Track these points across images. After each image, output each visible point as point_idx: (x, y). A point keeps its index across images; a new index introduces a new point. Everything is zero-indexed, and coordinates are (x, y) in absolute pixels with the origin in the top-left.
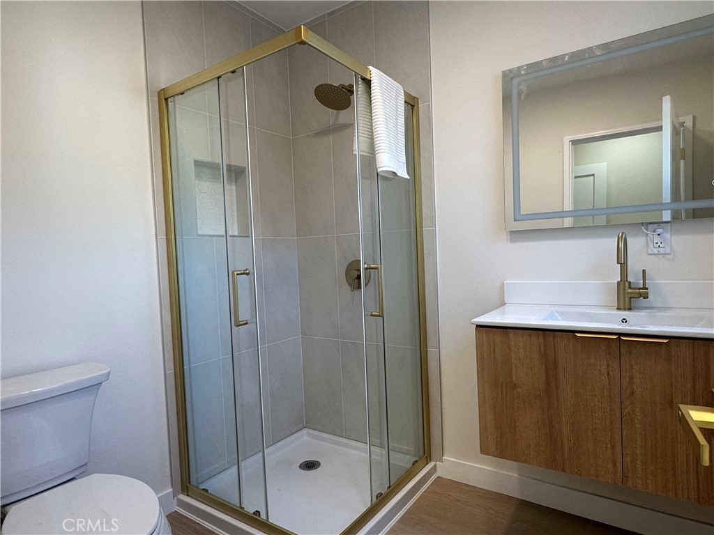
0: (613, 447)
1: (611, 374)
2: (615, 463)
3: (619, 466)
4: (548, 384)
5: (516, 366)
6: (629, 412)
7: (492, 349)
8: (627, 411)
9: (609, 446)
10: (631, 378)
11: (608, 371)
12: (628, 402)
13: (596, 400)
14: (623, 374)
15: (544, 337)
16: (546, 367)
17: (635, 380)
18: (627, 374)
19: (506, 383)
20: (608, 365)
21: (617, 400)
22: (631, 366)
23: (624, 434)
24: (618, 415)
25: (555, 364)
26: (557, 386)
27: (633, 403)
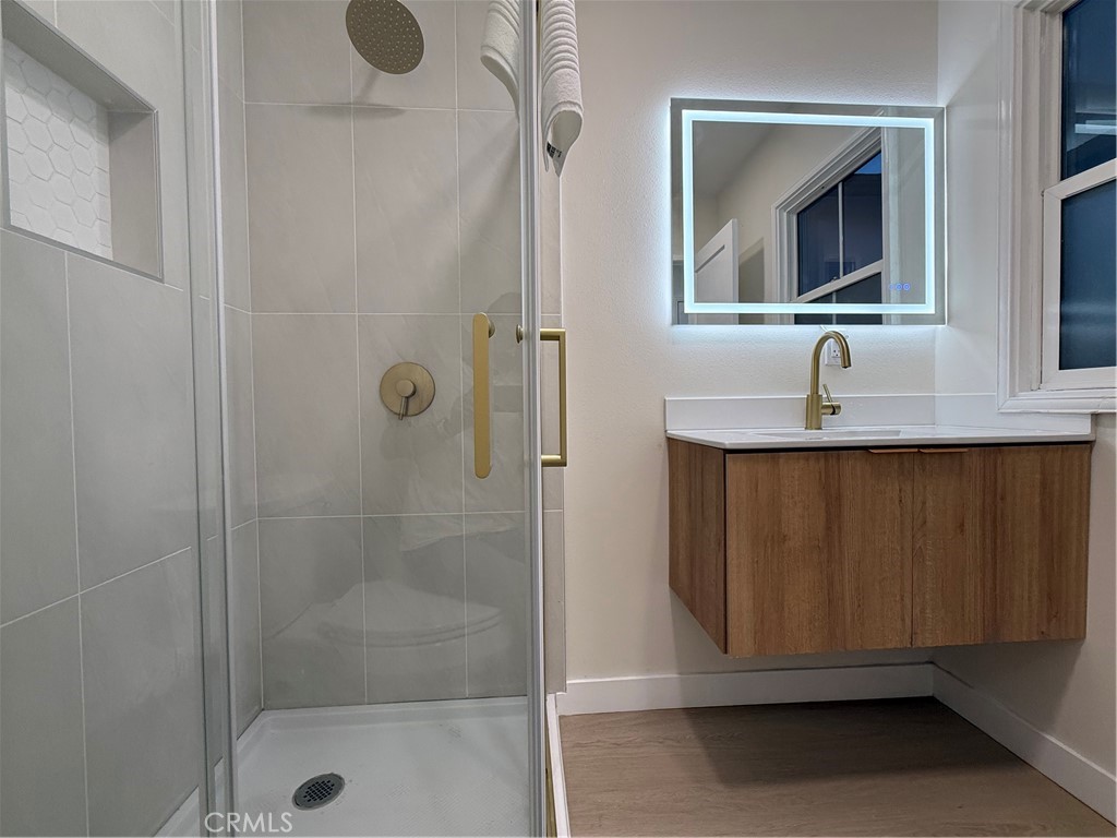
0: (902, 598)
1: (903, 500)
2: (903, 620)
3: (908, 621)
4: (828, 528)
5: (787, 507)
7: (753, 486)
8: (918, 547)
11: (901, 497)
12: (920, 534)
13: (886, 539)
14: (915, 499)
15: (826, 458)
16: (827, 502)
17: (927, 505)
18: (920, 498)
19: (772, 536)
20: (900, 490)
21: (909, 533)
22: (924, 488)
23: (915, 578)
24: (909, 554)
25: (839, 497)
26: (840, 528)
27: (925, 535)
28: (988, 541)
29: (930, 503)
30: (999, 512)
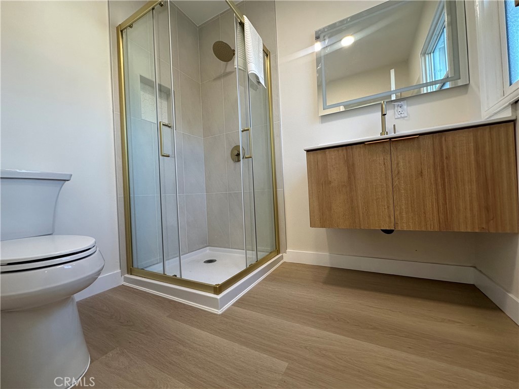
0: (388, 207)
1: (386, 163)
2: (390, 217)
3: (392, 218)
4: (349, 178)
5: (330, 170)
6: (397, 184)
7: (316, 163)
8: (395, 184)
9: (386, 207)
10: (398, 164)
11: (384, 162)
12: (396, 178)
13: (378, 181)
14: (393, 163)
15: (347, 150)
16: (348, 167)
17: (400, 165)
18: (395, 162)
19: (325, 182)
20: (384, 159)
21: (390, 178)
22: (397, 157)
23: (395, 198)
24: (391, 188)
25: (353, 165)
26: (354, 177)
27: (399, 178)
30: (445, 165)
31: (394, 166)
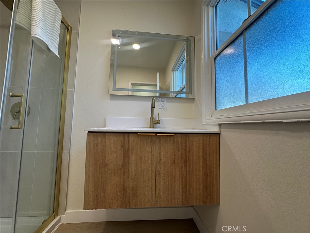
0: (152, 188)
3: (154, 197)
4: (124, 161)
5: (108, 153)
8: (158, 169)
9: (150, 188)
10: (160, 153)
11: (151, 151)
13: (146, 166)
14: (157, 151)
15: (124, 136)
16: (124, 152)
18: (159, 151)
19: (102, 164)
20: (151, 148)
21: (154, 164)
22: (160, 148)
24: (154, 172)
27: (160, 165)
28: (184, 168)
29: (162, 154)
30: (187, 157)
31: (158, 155)
